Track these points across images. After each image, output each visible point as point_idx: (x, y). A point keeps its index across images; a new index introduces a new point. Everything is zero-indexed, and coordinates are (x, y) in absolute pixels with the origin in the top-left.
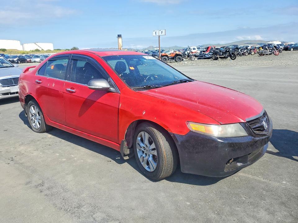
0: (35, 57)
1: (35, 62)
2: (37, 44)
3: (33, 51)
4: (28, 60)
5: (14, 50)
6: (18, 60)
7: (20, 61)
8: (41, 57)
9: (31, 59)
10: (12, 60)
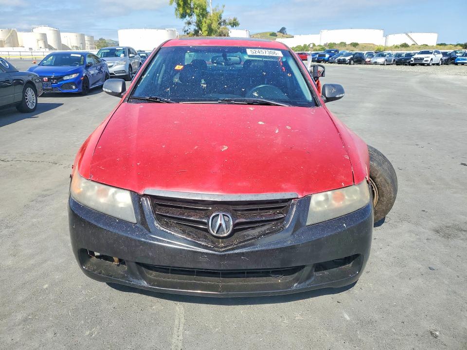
0: (379, 56)
1: (376, 63)
2: (409, 34)
3: (396, 47)
4: (368, 60)
5: (368, 45)
6: (351, 59)
7: (355, 62)
8: (388, 56)
9: (372, 59)
10: (344, 59)
